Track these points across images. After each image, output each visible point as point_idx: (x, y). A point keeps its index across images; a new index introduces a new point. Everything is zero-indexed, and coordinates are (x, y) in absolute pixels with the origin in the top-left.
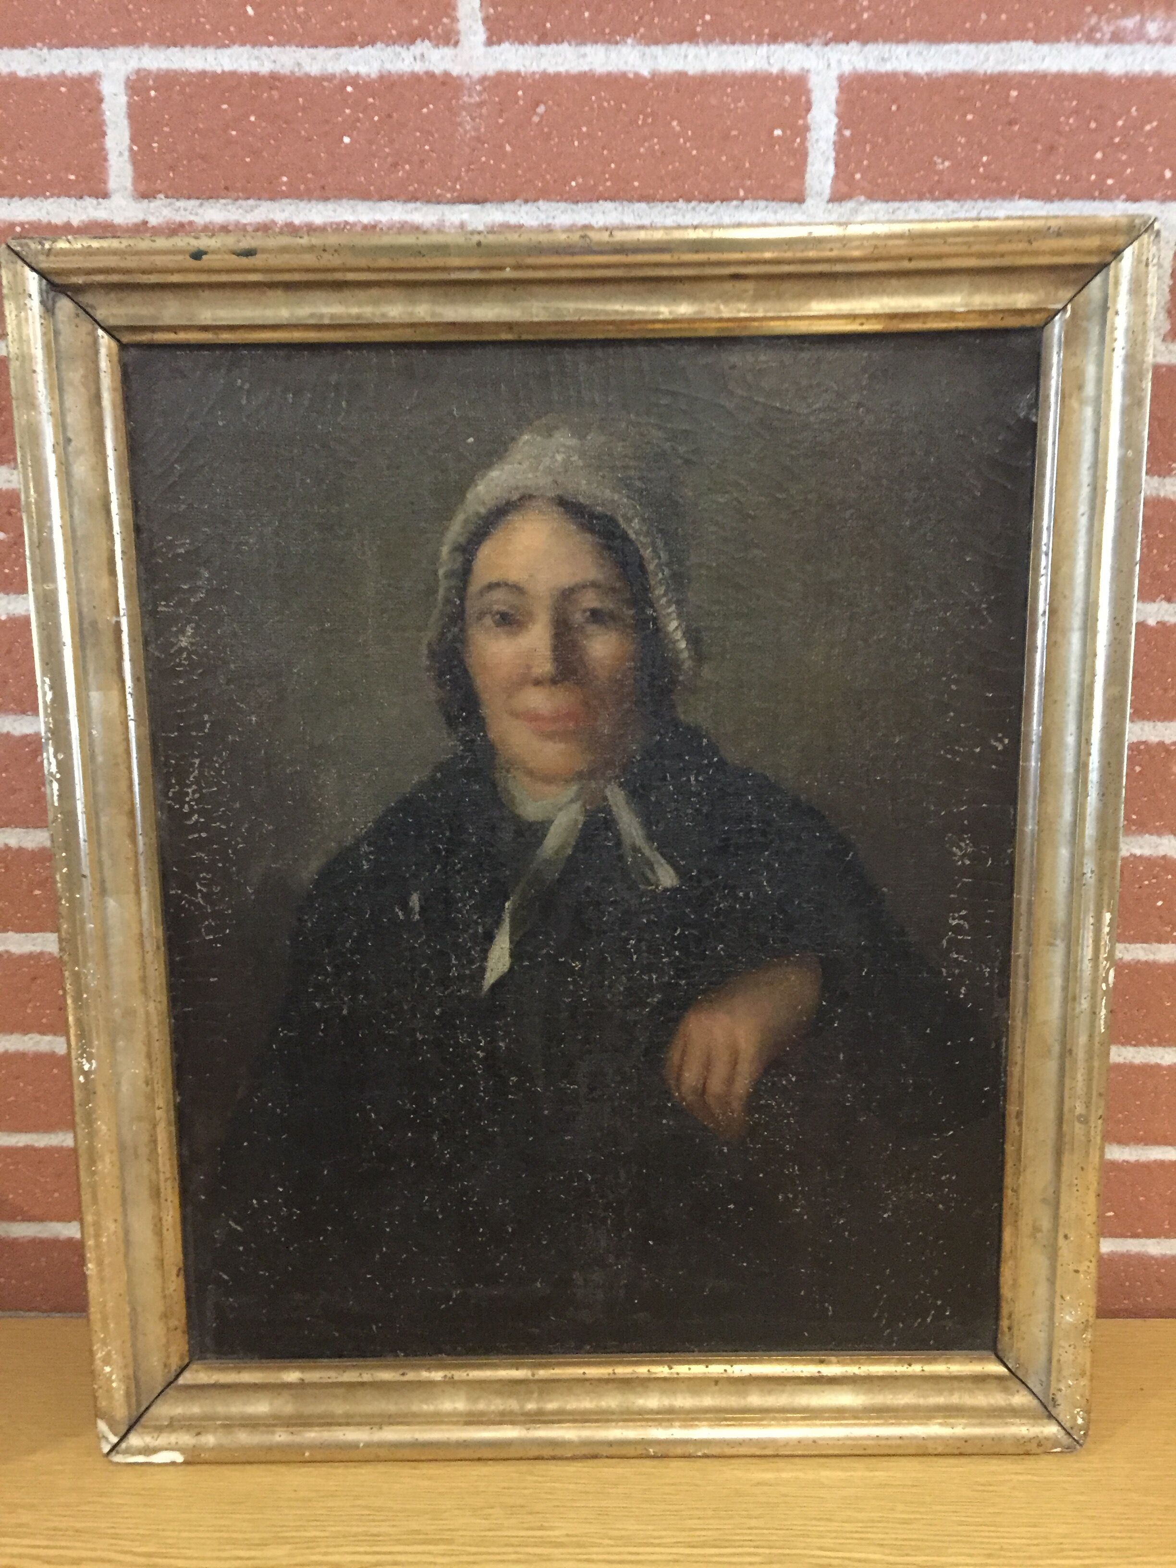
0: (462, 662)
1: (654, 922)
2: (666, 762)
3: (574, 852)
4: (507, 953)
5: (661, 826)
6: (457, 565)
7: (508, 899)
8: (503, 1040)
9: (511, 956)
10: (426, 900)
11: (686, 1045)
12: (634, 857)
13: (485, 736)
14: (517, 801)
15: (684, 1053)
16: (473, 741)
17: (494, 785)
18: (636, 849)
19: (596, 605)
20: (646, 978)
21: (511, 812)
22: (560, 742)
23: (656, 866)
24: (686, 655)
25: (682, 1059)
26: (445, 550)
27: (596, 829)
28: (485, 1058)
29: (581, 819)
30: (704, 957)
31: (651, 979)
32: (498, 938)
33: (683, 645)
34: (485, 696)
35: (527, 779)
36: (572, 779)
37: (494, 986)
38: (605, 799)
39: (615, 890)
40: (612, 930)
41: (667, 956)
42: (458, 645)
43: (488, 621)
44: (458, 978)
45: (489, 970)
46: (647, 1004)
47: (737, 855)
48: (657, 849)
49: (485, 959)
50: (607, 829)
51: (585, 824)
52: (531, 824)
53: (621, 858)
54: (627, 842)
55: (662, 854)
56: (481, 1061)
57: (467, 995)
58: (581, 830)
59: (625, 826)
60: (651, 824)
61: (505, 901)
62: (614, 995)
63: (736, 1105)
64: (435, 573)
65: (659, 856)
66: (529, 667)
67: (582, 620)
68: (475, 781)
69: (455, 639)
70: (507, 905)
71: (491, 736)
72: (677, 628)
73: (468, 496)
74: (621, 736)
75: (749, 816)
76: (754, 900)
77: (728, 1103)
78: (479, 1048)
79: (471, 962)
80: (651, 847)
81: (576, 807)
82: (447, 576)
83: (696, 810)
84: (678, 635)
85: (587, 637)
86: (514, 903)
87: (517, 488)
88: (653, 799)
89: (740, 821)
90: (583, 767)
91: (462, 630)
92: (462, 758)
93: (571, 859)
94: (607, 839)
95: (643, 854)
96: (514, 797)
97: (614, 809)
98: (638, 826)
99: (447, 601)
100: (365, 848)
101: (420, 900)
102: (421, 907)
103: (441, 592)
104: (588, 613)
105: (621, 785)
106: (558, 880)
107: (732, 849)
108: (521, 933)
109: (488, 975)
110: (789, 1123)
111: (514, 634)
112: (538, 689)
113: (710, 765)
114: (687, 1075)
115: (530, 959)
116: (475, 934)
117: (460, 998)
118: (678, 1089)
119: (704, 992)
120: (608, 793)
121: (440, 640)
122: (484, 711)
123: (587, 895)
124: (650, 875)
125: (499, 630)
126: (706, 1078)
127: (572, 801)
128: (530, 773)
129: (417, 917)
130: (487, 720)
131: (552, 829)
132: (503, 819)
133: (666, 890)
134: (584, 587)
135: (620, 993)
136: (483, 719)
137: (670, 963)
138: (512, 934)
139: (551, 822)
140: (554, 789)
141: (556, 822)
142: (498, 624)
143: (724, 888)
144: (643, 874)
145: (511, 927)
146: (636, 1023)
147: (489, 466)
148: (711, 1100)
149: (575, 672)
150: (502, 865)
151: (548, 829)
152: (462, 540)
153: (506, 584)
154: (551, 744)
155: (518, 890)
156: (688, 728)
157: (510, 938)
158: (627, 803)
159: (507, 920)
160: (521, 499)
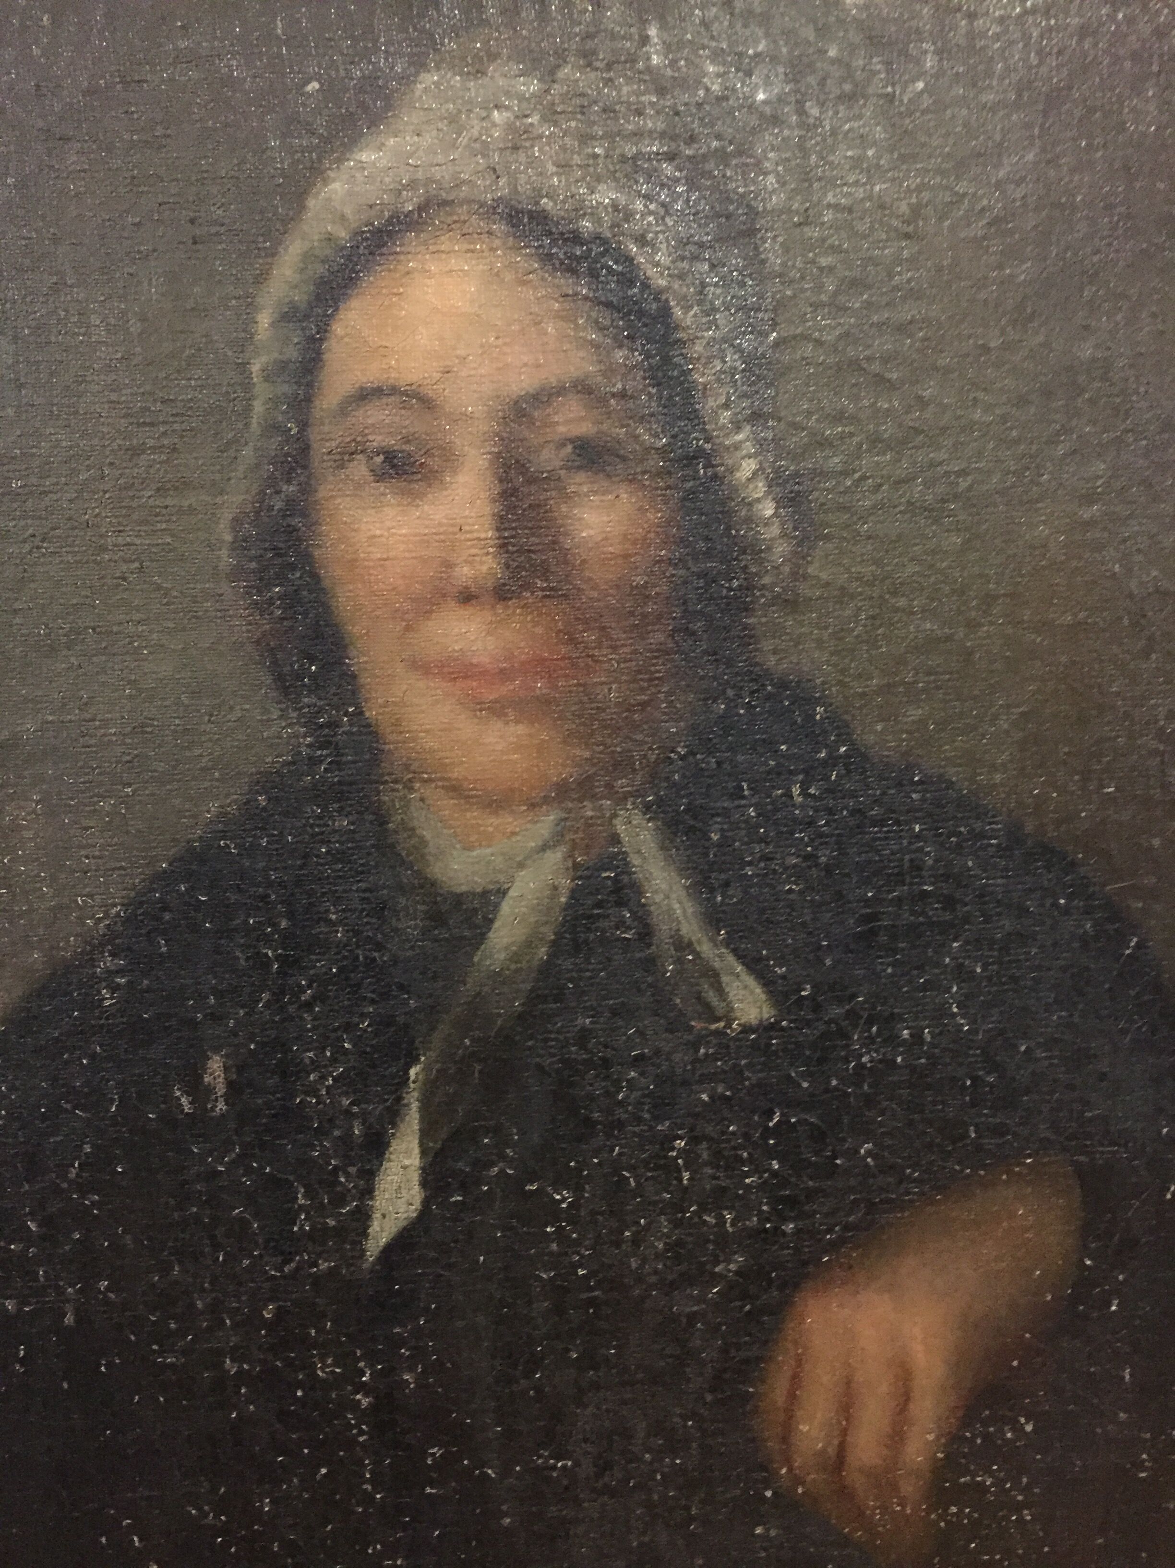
0: (307, 557)
1: (723, 1097)
2: (740, 758)
3: (552, 956)
4: (415, 1177)
5: (735, 894)
6: (292, 353)
7: (415, 1060)
8: (411, 1369)
9: (424, 1184)
10: (241, 1069)
11: (799, 1362)
12: (679, 961)
13: (360, 713)
14: (431, 849)
15: (796, 1380)
16: (333, 725)
17: (382, 821)
18: (682, 945)
19: (585, 429)
20: (710, 1219)
21: (419, 874)
22: (517, 722)
23: (725, 979)
24: (775, 530)
25: (792, 1396)
26: (264, 320)
27: (599, 905)
28: (374, 1408)
29: (565, 883)
30: (832, 1171)
31: (721, 1221)
32: (395, 1145)
33: (768, 510)
34: (355, 629)
35: (446, 804)
36: (546, 800)
37: (388, 1249)
38: (615, 839)
39: (640, 1033)
40: (639, 1120)
41: (757, 1170)
42: (296, 521)
43: (359, 469)
44: (310, 1236)
45: (377, 1215)
46: (715, 1278)
47: (895, 951)
48: (727, 943)
49: (368, 1192)
50: (621, 903)
51: (574, 893)
52: (458, 899)
53: (650, 964)
54: (663, 930)
55: (735, 952)
56: (363, 1415)
57: (331, 1273)
58: (568, 907)
59: (658, 898)
60: (712, 890)
61: (408, 1067)
62: (644, 1260)
63: (909, 1488)
64: (243, 367)
65: (731, 959)
66: (449, 565)
67: (558, 463)
68: (340, 810)
69: (292, 507)
70: (413, 1072)
71: (371, 713)
72: (755, 473)
73: (311, 203)
74: (644, 705)
75: (917, 867)
76: (932, 1045)
77: (894, 1487)
78: (362, 1387)
79: (340, 1200)
80: (712, 940)
81: (555, 857)
82: (268, 377)
83: (807, 857)
84: (760, 488)
85: (567, 498)
86: (427, 1069)
87: (412, 185)
88: (715, 837)
89: (899, 878)
90: (570, 773)
91: (307, 489)
92: (314, 762)
93: (546, 970)
94: (621, 924)
95: (697, 955)
96: (423, 842)
97: (635, 860)
98: (683, 893)
99: (273, 428)
100: (107, 962)
101: (226, 1069)
102: (230, 1084)
103: (258, 407)
104: (569, 448)
105: (647, 808)
106: (520, 1017)
107: (883, 938)
108: (444, 1134)
109: (375, 1226)
110: (1021, 1520)
111: (415, 496)
112: (466, 612)
113: (833, 761)
114: (804, 1428)
115: (463, 1188)
116: (347, 1139)
117: (316, 1280)
118: (788, 1461)
119: (834, 1247)
120: (621, 828)
121: (257, 513)
122: (357, 660)
123: (583, 1047)
124: (711, 996)
125: (381, 487)
126: (844, 1432)
127: (544, 848)
128: (455, 789)
129: (221, 1106)
130: (364, 679)
131: (506, 907)
132: (401, 888)
133: (747, 1029)
134: (561, 391)
135: (658, 1256)
136: (354, 677)
137: (763, 1186)
138: (425, 1134)
139: (502, 893)
140: (507, 821)
141: (512, 893)
142: (380, 477)
143: (870, 1022)
144: (699, 998)
145: (422, 1119)
146: (692, 1318)
147: (353, 142)
148: (856, 1480)
149: (545, 572)
150: (402, 987)
151: (497, 906)
152: (300, 297)
153: (394, 390)
154: (498, 725)
155: (437, 1038)
156: (783, 685)
157: (421, 1144)
158: (663, 848)
159: (415, 1106)
160: (421, 208)
